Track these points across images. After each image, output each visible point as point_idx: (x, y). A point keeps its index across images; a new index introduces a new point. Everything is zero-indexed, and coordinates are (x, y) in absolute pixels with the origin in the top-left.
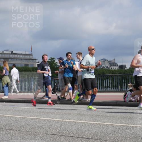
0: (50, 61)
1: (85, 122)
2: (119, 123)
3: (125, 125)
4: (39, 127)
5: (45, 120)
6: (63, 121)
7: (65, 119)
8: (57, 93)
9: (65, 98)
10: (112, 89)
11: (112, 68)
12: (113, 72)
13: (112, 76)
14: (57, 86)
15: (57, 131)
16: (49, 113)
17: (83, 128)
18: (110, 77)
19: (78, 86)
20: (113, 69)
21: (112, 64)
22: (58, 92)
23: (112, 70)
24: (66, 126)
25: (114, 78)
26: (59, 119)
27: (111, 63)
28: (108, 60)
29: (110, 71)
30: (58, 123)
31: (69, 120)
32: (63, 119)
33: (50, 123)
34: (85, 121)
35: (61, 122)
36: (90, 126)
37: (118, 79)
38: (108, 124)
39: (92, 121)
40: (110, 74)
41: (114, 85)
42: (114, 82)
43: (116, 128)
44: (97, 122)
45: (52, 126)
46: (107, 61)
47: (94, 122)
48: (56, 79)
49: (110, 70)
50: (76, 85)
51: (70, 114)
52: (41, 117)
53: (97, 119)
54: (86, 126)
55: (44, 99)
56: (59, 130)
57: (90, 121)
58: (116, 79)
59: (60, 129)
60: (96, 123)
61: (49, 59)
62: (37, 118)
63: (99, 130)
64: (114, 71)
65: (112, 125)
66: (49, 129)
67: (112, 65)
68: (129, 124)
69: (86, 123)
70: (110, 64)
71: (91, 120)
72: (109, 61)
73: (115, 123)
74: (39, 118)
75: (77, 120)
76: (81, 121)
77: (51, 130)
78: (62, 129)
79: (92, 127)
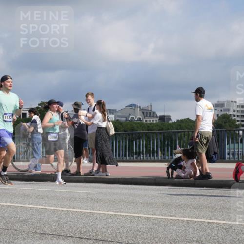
0: (40, 107)
1: (101, 212)
2: (159, 215)
3: (169, 218)
4: (22, 221)
5: (31, 209)
6: (63, 211)
7: (67, 207)
10: (147, 156)
11: (146, 121)
12: (148, 127)
13: (146, 134)
16: (38, 197)
17: (97, 223)
18: (144, 136)
19: (90, 151)
20: (148, 122)
21: (147, 113)
23: (147, 124)
24: (69, 219)
25: (150, 138)
26: (56, 207)
27: (145, 112)
28: (139, 107)
29: (143, 126)
30: (55, 214)
31: (74, 208)
32: (63, 208)
33: (40, 214)
34: (101, 211)
35: (59, 212)
36: (110, 220)
37: (157, 139)
38: (140, 217)
39: (112, 212)
40: (143, 130)
41: (150, 150)
42: (150, 144)
43: (154, 224)
44: (122, 212)
45: (44, 220)
46: (139, 109)
47: (116, 213)
49: (143, 124)
50: (86, 150)
51: (76, 198)
52: (25, 204)
53: (122, 207)
54: (102, 219)
56: (55, 226)
57: (110, 211)
58: (153, 140)
59: (57, 224)
60: (120, 215)
61: (39, 105)
62: (19, 205)
63: (124, 226)
64: (150, 126)
65: (148, 217)
66: (38, 225)
67: (147, 116)
68: (176, 217)
69: (102, 215)
70: (143, 113)
71: (111, 209)
72: (141, 108)
73: (153, 215)
74: (21, 205)
75: (87, 210)
76: (94, 212)
77: (43, 227)
78: (61, 224)
79: (112, 221)
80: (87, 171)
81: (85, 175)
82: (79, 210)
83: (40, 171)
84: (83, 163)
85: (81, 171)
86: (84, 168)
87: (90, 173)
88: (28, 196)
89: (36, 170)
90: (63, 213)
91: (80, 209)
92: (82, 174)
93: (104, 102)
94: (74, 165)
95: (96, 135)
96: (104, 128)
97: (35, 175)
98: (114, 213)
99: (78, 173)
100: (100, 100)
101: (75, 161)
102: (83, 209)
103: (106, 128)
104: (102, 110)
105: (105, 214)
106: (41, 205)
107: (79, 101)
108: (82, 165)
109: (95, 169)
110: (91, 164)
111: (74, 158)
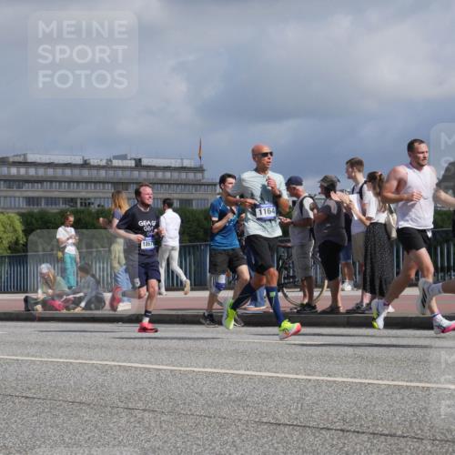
1: (380, 382)
4: (234, 401)
5: (251, 377)
6: (310, 380)
7: (317, 373)
8: (285, 290)
9: (314, 307)
14: (286, 269)
15: (293, 412)
16: (265, 355)
17: (373, 403)
22: (289, 288)
24: (321, 397)
26: (297, 374)
30: (295, 387)
31: (329, 375)
32: (309, 375)
33: (268, 388)
34: (381, 379)
35: (303, 383)
36: (398, 397)
39: (403, 380)
44: (421, 382)
45: (275, 398)
47: (408, 384)
48: (284, 247)
50: (347, 265)
51: (332, 356)
52: (239, 369)
53: (420, 372)
54: (383, 394)
55: (245, 309)
56: (296, 409)
57: (398, 379)
59: (300, 405)
60: (418, 387)
62: (228, 371)
63: (426, 408)
66: (265, 408)
69: (383, 387)
71: (400, 375)
74: (232, 372)
75: (355, 377)
76: (367, 381)
77: (273, 410)
78: (308, 405)
79: (403, 399)
80: (351, 306)
81: (348, 312)
82: (339, 379)
83: (264, 307)
84: (343, 290)
85: (340, 305)
86: (346, 298)
87: (358, 309)
88: (243, 353)
89: (256, 306)
90: (310, 384)
91: (342, 376)
92: (342, 310)
93: (381, 175)
94: (327, 293)
95: (366, 236)
96: (381, 224)
97: (255, 315)
98: (405, 384)
99: (334, 309)
100: (374, 173)
101: (328, 287)
102: (347, 376)
103: (385, 225)
104: (378, 190)
105: (389, 385)
106: (269, 371)
107: (332, 174)
108: (341, 294)
109: (366, 301)
110: (359, 292)
111: (326, 282)
